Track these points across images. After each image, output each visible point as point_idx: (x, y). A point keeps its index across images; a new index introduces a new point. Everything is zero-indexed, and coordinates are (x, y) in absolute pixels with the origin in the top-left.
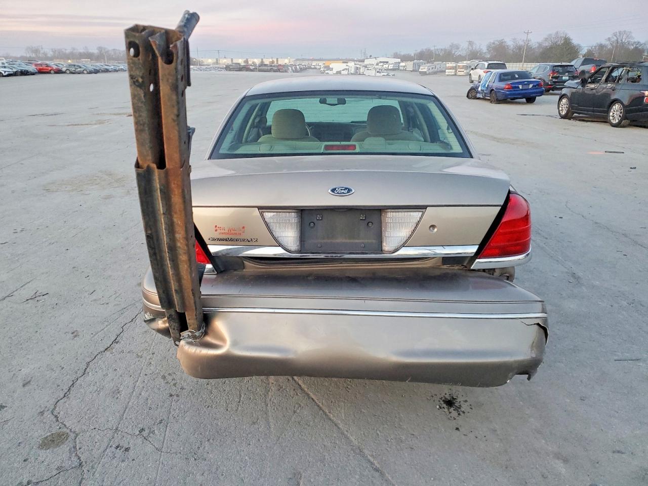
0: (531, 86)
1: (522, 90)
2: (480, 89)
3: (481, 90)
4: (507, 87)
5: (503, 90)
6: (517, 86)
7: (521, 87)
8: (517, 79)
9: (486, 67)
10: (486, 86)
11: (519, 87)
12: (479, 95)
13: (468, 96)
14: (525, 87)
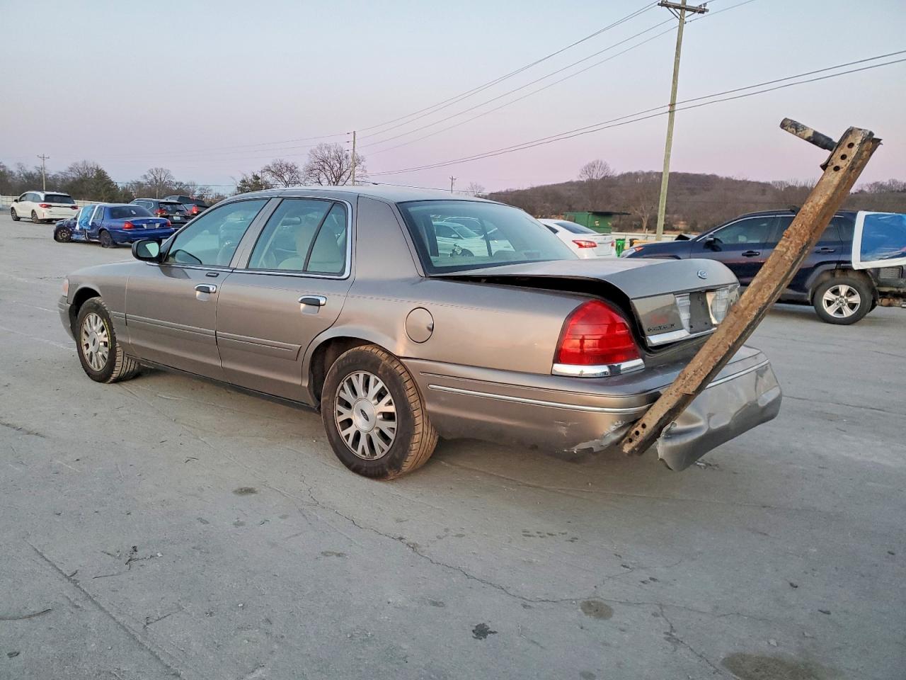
0: (157, 225)
1: (147, 230)
2: (77, 227)
3: (80, 229)
4: (127, 226)
5: (121, 229)
6: (140, 224)
7: (145, 226)
8: (134, 216)
9: (43, 199)
10: (90, 224)
11: (142, 227)
12: (75, 237)
13: (56, 238)
14: (151, 227)
